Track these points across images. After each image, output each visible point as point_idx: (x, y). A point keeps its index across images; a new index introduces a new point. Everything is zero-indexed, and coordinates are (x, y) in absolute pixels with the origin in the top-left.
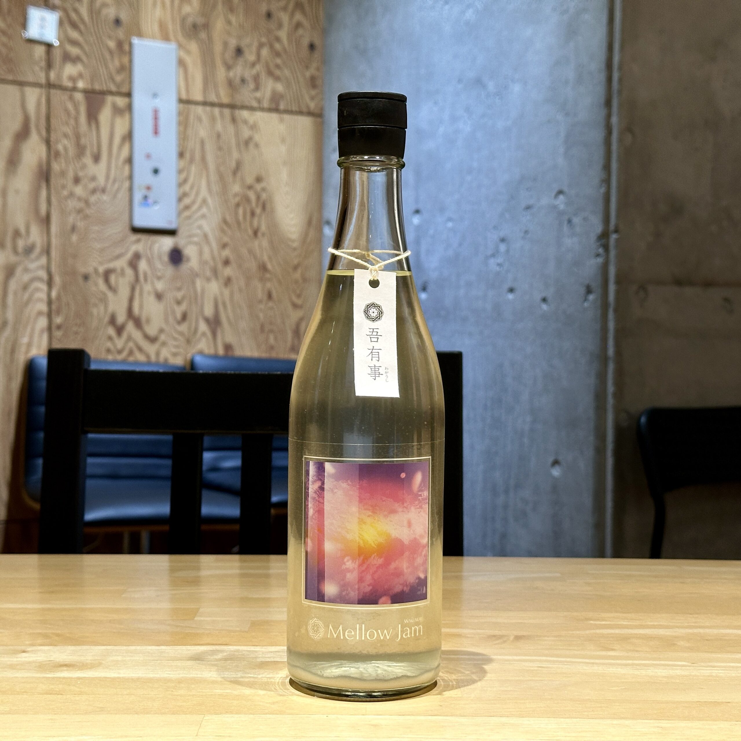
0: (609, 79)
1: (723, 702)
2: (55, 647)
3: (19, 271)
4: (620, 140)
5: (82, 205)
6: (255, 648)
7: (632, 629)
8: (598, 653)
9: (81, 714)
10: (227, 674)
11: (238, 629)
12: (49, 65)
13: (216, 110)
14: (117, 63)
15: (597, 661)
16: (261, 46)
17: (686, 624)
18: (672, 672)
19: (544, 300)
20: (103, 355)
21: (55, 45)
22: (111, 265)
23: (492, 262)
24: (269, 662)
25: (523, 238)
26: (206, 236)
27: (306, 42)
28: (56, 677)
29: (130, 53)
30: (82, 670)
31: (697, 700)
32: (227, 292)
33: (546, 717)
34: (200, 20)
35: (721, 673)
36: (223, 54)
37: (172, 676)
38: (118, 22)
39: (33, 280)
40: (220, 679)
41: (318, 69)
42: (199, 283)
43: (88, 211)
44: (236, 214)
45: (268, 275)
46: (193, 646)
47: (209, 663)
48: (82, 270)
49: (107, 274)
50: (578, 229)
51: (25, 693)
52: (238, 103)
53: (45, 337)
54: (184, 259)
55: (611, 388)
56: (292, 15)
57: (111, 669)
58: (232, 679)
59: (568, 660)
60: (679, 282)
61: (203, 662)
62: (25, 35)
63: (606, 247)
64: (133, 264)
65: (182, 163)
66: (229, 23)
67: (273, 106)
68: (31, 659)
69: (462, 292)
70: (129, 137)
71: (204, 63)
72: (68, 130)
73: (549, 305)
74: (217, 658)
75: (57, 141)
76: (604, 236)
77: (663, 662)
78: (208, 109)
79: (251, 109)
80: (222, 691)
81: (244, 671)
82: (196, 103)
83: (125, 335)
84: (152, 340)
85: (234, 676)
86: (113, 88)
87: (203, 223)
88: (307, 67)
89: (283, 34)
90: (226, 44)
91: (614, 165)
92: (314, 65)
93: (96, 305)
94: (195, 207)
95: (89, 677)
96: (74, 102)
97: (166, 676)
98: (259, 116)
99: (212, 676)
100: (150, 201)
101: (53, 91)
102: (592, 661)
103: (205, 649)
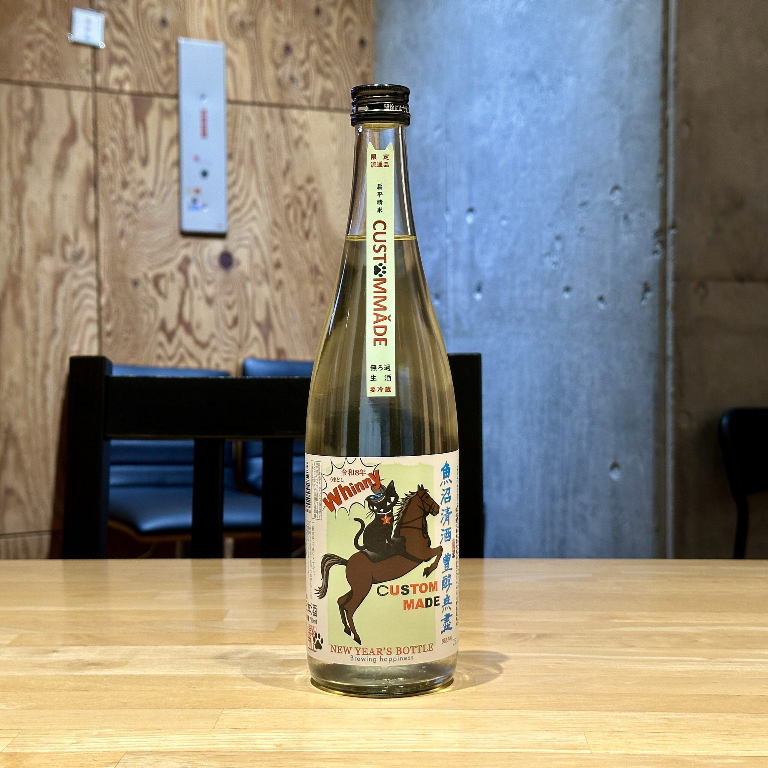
0: (665, 71)
1: (733, 696)
2: (86, 647)
3: (68, 278)
4: (677, 133)
5: (130, 209)
6: (279, 647)
7: (656, 626)
8: (617, 650)
9: (104, 709)
10: (249, 672)
11: (264, 629)
12: (95, 68)
13: (266, 110)
14: (164, 64)
15: (616, 657)
16: (310, 43)
17: (711, 622)
18: (688, 667)
19: (601, 299)
20: (154, 362)
21: (101, 47)
22: (161, 270)
23: (547, 260)
24: (292, 660)
25: (579, 236)
26: (256, 239)
27: (356, 38)
28: (83, 675)
29: (177, 54)
30: (109, 668)
31: (708, 694)
32: (278, 296)
33: (555, 710)
34: (248, 19)
35: (735, 668)
36: (271, 52)
37: (195, 673)
38: (164, 22)
39: (81, 287)
40: (242, 676)
41: (369, 66)
42: (249, 286)
43: (136, 216)
44: (287, 215)
45: (320, 278)
46: (219, 646)
47: (233, 661)
48: (132, 275)
49: (156, 280)
50: (635, 225)
51: (52, 690)
52: (288, 103)
53: (95, 344)
54: (235, 263)
55: (670, 389)
56: (342, 11)
57: (137, 667)
58: (254, 676)
59: (587, 656)
60: (740, 279)
61: (228, 661)
62: (71, 38)
63: (664, 244)
64: (183, 268)
65: (231, 165)
66: (277, 20)
67: (323, 104)
68: (61, 659)
69: (517, 292)
70: (177, 139)
71: (252, 62)
72: (115, 134)
73: (606, 304)
74: (241, 656)
75: (105, 145)
76: (661, 232)
77: (681, 658)
78: (257, 108)
79: (301, 108)
80: (242, 687)
81: (266, 668)
82: (245, 103)
83: (175, 341)
84: (204, 346)
85: (256, 673)
86: (160, 90)
87: (253, 225)
88: (358, 64)
89: (332, 30)
90: (274, 42)
91: (671, 159)
92: (365, 62)
93: (146, 311)
94: (245, 210)
95: (115, 675)
96: (122, 106)
97: (190, 673)
98: (309, 116)
99: (235, 673)
100: (199, 204)
101: (99, 95)
102: (610, 657)
103: (231, 648)
